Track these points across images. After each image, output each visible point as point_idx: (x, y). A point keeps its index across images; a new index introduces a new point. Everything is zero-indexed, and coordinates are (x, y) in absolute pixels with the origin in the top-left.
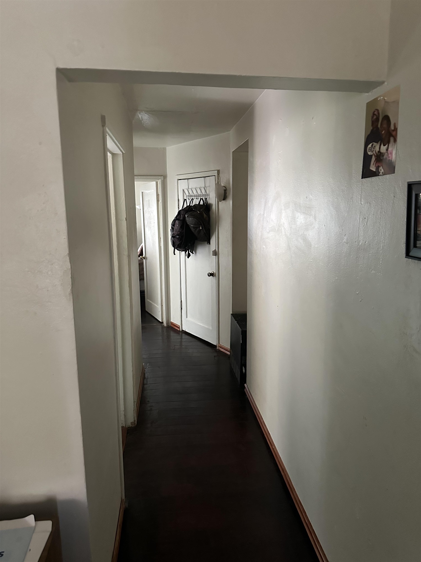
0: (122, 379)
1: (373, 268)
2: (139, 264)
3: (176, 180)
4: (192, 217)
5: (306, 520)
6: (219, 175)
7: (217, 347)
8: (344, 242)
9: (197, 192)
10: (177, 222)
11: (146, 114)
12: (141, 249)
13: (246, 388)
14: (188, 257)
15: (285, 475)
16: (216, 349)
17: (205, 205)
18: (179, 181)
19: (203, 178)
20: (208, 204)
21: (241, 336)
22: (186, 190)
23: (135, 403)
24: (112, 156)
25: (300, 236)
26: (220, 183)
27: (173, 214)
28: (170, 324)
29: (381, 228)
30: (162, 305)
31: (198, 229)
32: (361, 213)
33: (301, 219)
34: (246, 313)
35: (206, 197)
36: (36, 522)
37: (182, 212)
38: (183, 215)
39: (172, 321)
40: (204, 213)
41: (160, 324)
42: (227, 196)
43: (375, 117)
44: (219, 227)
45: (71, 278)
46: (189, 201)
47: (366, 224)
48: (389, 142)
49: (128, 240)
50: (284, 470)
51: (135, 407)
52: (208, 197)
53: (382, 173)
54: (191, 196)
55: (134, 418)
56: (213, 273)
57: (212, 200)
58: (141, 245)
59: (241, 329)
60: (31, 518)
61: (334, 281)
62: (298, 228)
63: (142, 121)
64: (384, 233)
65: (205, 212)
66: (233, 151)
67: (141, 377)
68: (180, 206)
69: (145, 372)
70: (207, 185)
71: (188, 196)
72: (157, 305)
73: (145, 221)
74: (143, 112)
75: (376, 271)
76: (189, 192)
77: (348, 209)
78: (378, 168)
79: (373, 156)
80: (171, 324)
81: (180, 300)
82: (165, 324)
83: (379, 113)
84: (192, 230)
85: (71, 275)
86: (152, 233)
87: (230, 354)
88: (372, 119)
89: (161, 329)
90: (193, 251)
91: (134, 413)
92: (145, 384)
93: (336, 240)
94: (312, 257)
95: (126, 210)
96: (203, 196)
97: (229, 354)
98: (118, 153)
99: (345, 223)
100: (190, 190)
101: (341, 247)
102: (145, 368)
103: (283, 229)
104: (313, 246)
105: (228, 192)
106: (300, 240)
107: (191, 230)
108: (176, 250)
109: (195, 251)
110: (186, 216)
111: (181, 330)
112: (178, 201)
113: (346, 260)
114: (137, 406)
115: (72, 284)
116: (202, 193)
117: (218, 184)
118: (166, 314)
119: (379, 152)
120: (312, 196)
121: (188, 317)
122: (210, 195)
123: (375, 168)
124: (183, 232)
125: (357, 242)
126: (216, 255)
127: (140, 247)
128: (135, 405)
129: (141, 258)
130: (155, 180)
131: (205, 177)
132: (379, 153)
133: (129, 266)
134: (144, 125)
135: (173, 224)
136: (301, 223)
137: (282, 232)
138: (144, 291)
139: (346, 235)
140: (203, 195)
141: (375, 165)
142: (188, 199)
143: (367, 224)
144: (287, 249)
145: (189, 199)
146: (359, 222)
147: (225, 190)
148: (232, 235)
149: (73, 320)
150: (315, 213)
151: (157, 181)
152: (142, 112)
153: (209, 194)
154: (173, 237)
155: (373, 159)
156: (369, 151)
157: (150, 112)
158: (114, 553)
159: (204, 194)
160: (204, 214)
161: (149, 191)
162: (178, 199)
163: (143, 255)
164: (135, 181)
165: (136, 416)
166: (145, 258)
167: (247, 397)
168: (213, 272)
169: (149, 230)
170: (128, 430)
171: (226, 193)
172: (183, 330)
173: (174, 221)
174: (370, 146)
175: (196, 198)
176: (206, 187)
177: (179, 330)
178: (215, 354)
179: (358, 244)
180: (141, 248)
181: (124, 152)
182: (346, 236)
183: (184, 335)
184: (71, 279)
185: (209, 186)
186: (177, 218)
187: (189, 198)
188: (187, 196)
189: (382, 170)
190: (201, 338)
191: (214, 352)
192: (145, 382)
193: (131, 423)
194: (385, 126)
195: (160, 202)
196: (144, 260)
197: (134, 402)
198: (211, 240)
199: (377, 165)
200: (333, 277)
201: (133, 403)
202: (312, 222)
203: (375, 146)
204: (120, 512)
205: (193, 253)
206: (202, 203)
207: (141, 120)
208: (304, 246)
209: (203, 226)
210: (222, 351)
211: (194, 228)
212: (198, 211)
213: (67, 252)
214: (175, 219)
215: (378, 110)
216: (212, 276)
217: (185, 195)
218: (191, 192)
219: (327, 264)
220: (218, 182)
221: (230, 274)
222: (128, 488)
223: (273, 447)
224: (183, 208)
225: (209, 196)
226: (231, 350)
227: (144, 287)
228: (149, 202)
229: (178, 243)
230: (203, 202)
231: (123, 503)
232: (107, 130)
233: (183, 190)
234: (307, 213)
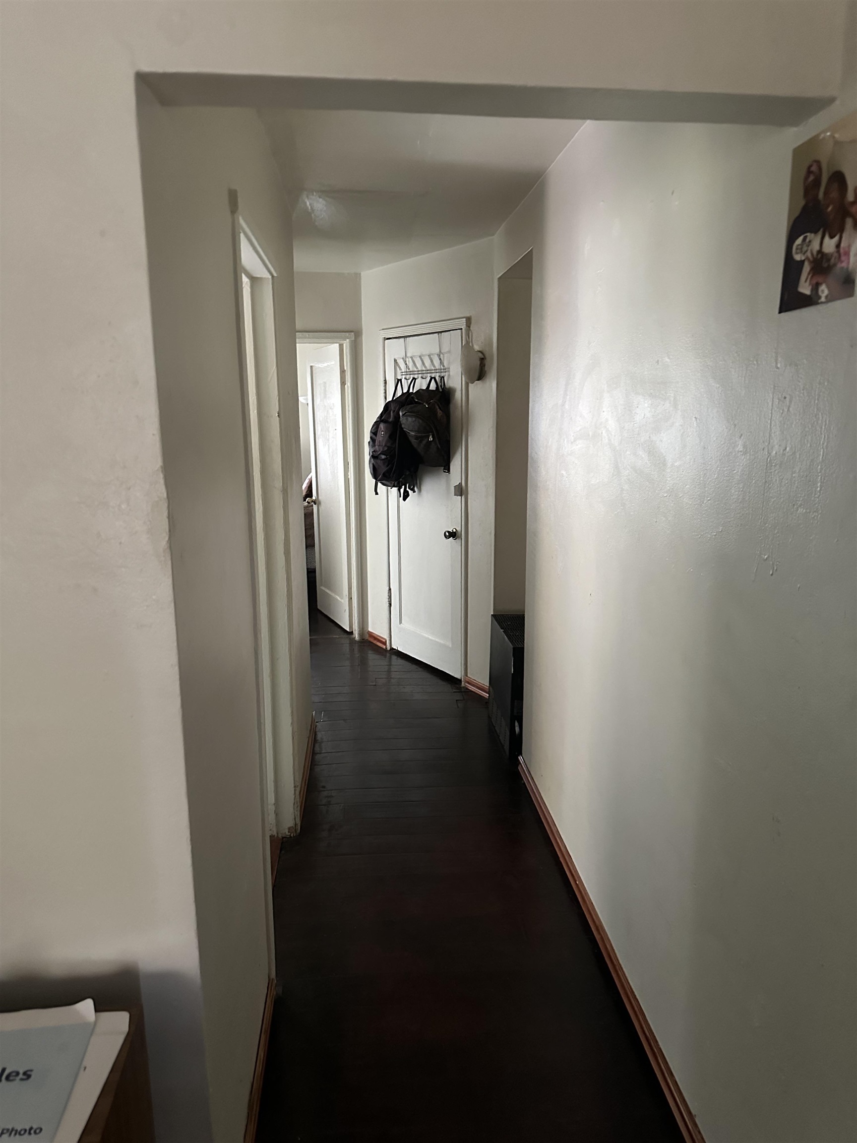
0: (271, 741)
1: (800, 502)
2: (305, 514)
3: (381, 340)
4: (414, 416)
5: (645, 1029)
6: (469, 327)
7: (463, 683)
8: (739, 452)
9: (423, 363)
10: (382, 426)
11: (320, 197)
12: (309, 484)
13: (520, 763)
14: (404, 499)
15: (602, 938)
16: (461, 687)
17: (441, 390)
18: (386, 341)
19: (436, 334)
20: (446, 388)
21: (513, 659)
22: (402, 360)
23: (296, 789)
24: (250, 281)
25: (642, 444)
26: (471, 344)
27: (373, 411)
28: (367, 637)
29: (821, 418)
30: (351, 598)
31: (424, 442)
32: (776, 388)
33: (644, 409)
34: (522, 614)
35: (443, 374)
36: (99, 1014)
37: (392, 407)
38: (394, 411)
39: (370, 630)
40: (437, 407)
41: (347, 636)
42: (485, 372)
43: (812, 178)
44: (469, 438)
45: (169, 518)
46: (407, 382)
47: (786, 410)
48: (841, 230)
49: (282, 458)
50: (600, 928)
51: (298, 796)
52: (447, 373)
53: (826, 297)
54: (411, 373)
55: (295, 819)
56: (454, 530)
57: (455, 380)
58: (309, 477)
59: (512, 645)
60: (87, 1007)
61: (715, 535)
62: (638, 429)
63: (313, 215)
64: (826, 427)
65: (440, 405)
66: (500, 276)
67: (309, 738)
68: (389, 395)
69: (317, 730)
70: (445, 349)
71: (405, 372)
72: (340, 597)
73: (318, 427)
74: (315, 194)
75: (807, 509)
76: (406, 364)
77: (747, 382)
78: (816, 287)
79: (806, 263)
80: (368, 635)
81: (388, 588)
82: (356, 636)
83: (820, 169)
84: (413, 443)
85: (167, 511)
86: (331, 451)
87: (489, 696)
88: (804, 183)
89: (348, 645)
90: (414, 487)
91: (294, 808)
92: (316, 752)
93: (720, 447)
94: (668, 488)
95: (279, 395)
96: (437, 373)
97: (487, 697)
98: (264, 276)
99: (740, 412)
100: (409, 361)
101: (731, 461)
102: (317, 722)
103: (604, 432)
104: (669, 465)
105: (487, 362)
106: (641, 453)
107: (410, 442)
108: (379, 484)
109: (418, 487)
110: (401, 414)
111: (389, 648)
112: (384, 385)
113: (741, 489)
114: (302, 795)
115: (170, 531)
116: (434, 366)
117: (467, 347)
118: (358, 616)
119: (820, 252)
120: (669, 358)
121: (403, 622)
122: (451, 370)
123: (810, 288)
124: (395, 447)
125: (766, 450)
126: (461, 495)
127: (307, 481)
128: (298, 793)
129: (308, 502)
130: (338, 341)
131: (441, 332)
132: (820, 256)
133: (284, 511)
134: (316, 224)
135: (374, 432)
136: (645, 417)
137: (602, 440)
138: (315, 569)
139: (743, 435)
140: (436, 371)
141: (810, 281)
142: (405, 378)
143: (788, 410)
144: (613, 474)
145: (407, 379)
146: (772, 406)
147: (483, 359)
148: (495, 452)
149: (173, 605)
150: (674, 394)
151: (342, 342)
152: (313, 194)
153: (449, 368)
154: (374, 457)
155: (807, 268)
156: (797, 253)
157: (328, 193)
158: (254, 1085)
159: (437, 368)
160: (438, 410)
161: (326, 365)
162: (384, 379)
163: (312, 496)
164: (297, 341)
165: (299, 815)
166: (317, 502)
167: (523, 782)
168: (456, 529)
169: (325, 445)
170: (282, 843)
171: (484, 365)
172: (392, 649)
173: (376, 425)
174: (799, 241)
175: (422, 378)
176: (442, 354)
177: (384, 647)
178: (458, 696)
179: (769, 454)
180: (307, 484)
181: (275, 275)
182: (742, 438)
183: (394, 657)
184: (167, 520)
185: (449, 352)
186: (382, 419)
187: (408, 377)
188: (403, 374)
189: (824, 291)
190: (429, 664)
191: (454, 692)
192: (317, 749)
193: (289, 828)
194: (834, 194)
195: (348, 386)
196: (315, 507)
197: (295, 787)
198: (451, 464)
199: (814, 281)
200: (712, 527)
201: (293, 789)
202: (669, 412)
203: (810, 241)
204: (267, 1006)
205: (414, 492)
206: (433, 386)
207: (310, 211)
208: (650, 465)
209: (435, 433)
210: (473, 690)
211: (417, 438)
212: (425, 404)
213: (159, 463)
214: (378, 421)
215: (818, 162)
216: (453, 538)
217: (399, 371)
218: (410, 365)
219: (699, 501)
220: (468, 343)
221: (491, 533)
222: (282, 957)
223: (577, 882)
224: (395, 398)
225: (449, 371)
226: (491, 688)
227: (315, 562)
228: (325, 387)
229: (383, 469)
230: (435, 386)
231: (272, 985)
232: (242, 222)
233: (395, 360)
234: (657, 394)
